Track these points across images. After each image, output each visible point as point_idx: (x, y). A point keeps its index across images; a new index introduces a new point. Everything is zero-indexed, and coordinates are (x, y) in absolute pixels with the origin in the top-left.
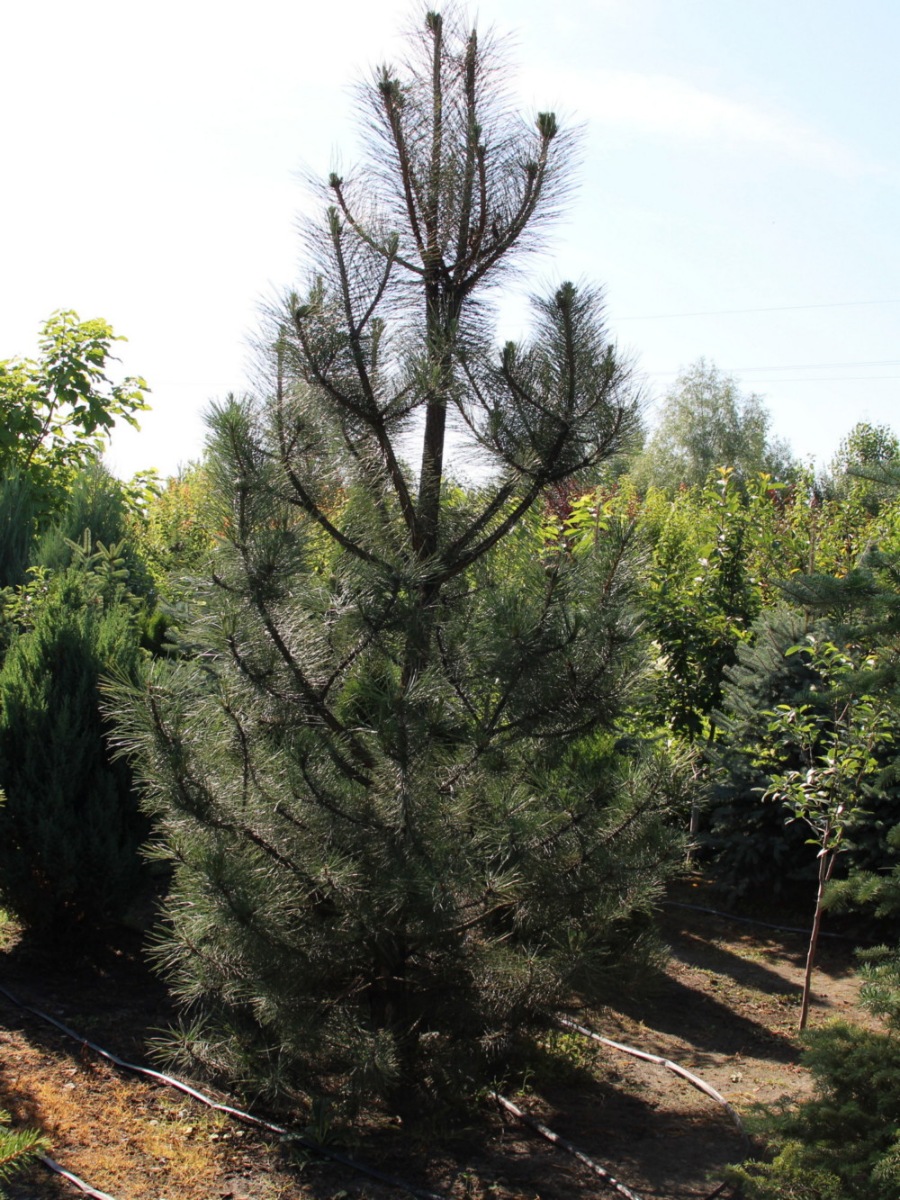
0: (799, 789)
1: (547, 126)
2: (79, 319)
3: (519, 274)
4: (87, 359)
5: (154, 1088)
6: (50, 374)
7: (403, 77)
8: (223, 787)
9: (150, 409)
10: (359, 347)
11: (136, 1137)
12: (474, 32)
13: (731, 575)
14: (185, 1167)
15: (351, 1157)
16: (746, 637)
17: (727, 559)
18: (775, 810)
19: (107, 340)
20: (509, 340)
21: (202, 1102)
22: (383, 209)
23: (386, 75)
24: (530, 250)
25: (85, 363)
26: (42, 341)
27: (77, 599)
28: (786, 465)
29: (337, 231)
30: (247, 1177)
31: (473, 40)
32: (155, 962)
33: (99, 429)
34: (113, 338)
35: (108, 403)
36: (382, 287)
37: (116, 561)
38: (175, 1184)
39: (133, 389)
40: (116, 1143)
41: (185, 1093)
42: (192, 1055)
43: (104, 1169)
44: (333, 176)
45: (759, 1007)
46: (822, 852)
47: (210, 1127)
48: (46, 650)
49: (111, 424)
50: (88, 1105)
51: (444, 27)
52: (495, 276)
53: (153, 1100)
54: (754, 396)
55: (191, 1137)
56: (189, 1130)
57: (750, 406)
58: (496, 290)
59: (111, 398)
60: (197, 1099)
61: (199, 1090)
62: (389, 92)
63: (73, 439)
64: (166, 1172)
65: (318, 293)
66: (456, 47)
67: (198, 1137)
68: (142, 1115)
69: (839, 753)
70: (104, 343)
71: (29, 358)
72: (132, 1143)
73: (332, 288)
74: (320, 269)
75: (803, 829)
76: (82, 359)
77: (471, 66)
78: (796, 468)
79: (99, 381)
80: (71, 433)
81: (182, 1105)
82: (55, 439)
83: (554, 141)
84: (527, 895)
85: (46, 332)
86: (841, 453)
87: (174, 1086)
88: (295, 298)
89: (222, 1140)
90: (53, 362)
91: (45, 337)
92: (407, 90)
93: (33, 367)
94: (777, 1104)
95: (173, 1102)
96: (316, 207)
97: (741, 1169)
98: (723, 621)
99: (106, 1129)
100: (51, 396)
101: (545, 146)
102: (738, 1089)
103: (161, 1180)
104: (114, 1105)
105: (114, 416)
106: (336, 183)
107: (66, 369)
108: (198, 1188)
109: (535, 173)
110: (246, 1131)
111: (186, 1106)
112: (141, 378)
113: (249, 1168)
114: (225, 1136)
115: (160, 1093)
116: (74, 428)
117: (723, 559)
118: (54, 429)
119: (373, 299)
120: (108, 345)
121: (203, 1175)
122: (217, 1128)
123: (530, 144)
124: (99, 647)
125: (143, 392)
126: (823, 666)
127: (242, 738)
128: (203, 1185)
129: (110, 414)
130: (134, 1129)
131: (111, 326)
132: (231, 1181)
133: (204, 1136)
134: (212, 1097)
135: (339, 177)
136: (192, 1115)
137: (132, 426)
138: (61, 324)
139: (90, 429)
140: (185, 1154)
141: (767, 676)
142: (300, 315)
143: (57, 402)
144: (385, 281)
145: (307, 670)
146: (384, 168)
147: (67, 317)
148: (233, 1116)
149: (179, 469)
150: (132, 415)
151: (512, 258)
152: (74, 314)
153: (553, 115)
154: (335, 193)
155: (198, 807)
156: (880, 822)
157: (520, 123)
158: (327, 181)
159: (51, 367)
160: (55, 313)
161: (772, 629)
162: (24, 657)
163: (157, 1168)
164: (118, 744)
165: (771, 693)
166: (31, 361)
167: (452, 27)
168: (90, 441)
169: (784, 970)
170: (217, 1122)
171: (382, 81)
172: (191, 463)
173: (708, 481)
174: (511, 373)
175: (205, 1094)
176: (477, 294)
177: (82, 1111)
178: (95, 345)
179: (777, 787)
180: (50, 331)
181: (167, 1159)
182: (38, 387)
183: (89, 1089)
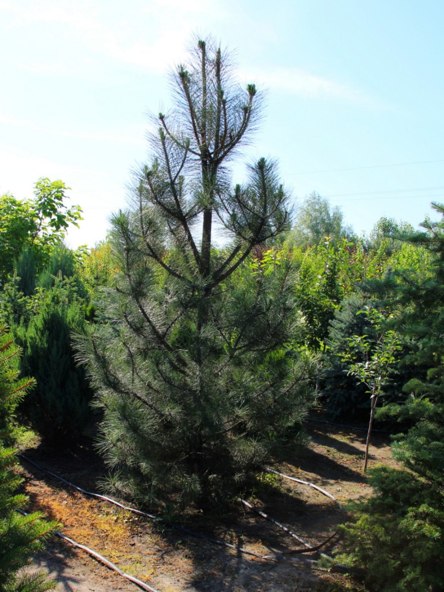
0: (361, 371)
1: (252, 90)
2: (50, 181)
3: (241, 155)
4: (55, 198)
5: (100, 502)
6: (40, 205)
7: (189, 70)
8: (124, 376)
9: (83, 219)
10: (174, 188)
11: (94, 522)
12: (219, 49)
13: (331, 282)
14: (115, 533)
15: (183, 527)
16: (338, 308)
17: (329, 275)
18: (352, 379)
19: (62, 189)
20: (238, 183)
21: (120, 507)
22: (182, 128)
23: (182, 69)
24: (246, 144)
25: (54, 200)
26: (35, 192)
27: (58, 300)
28: (351, 236)
29: (163, 138)
30: (140, 536)
31: (219, 53)
32: (98, 450)
33: (62, 228)
34: (65, 188)
35: (64, 217)
36: (184, 162)
37: (72, 284)
38: (111, 540)
39: (76, 211)
40: (85, 525)
41: (113, 503)
42: (115, 488)
43: (81, 535)
44: (160, 114)
45: (347, 461)
46: (372, 396)
47: (124, 517)
48: (46, 322)
49: (67, 226)
50: (73, 510)
51: (206, 47)
52: (231, 156)
53: (100, 507)
54: (337, 207)
55: (116, 521)
56: (115, 518)
57: (336, 211)
58: (232, 162)
59: (66, 215)
60: (118, 506)
61: (119, 502)
62: (183, 76)
63: (51, 233)
64: (107, 536)
65: (156, 165)
66: (212, 56)
67: (119, 521)
68: (95, 513)
69: (379, 355)
70: (62, 191)
71: (30, 199)
72: (92, 524)
73: (162, 163)
74: (157, 155)
75: (364, 387)
76: (53, 199)
77: (218, 64)
78: (355, 237)
79: (61, 207)
80: (50, 230)
81: (112, 508)
82: (43, 233)
83: (255, 97)
84: (252, 417)
85: (37, 187)
86: (374, 230)
87: (108, 501)
88: (146, 168)
89: (129, 522)
90: (40, 200)
91: (36, 190)
92: (191, 75)
93: (32, 203)
94: (358, 499)
95: (108, 507)
96: (154, 129)
97: (344, 526)
98: (328, 301)
99: (81, 519)
100: (41, 215)
101: (251, 99)
102: (340, 494)
103: (105, 539)
104: (83, 509)
105: (67, 223)
106: (162, 117)
107: (46, 203)
108: (120, 541)
109: (247, 111)
110: (139, 518)
111: (114, 509)
112: (79, 206)
113: (141, 533)
114: (130, 520)
115: (102, 504)
116: (51, 228)
117: (328, 275)
118: (43, 228)
119: (180, 167)
120: (63, 192)
121: (122, 536)
122: (127, 517)
123: (245, 98)
124: (68, 320)
125: (80, 212)
126: (372, 319)
127: (131, 355)
128: (122, 540)
129: (66, 221)
130: (93, 519)
131: (64, 183)
132: (134, 539)
133: (122, 521)
134: (124, 504)
135: (163, 114)
136: (116, 512)
137: (76, 227)
138: (43, 183)
139: (58, 228)
140: (114, 528)
141: (347, 324)
142: (149, 175)
143: (44, 217)
144: (185, 159)
145: (157, 326)
146: (182, 110)
147: (45, 181)
148: (133, 512)
149: (96, 245)
150: (76, 222)
151: (238, 148)
152: (48, 179)
153: (254, 85)
154: (161, 122)
155: (114, 385)
156: (395, 383)
157: (240, 89)
158: (158, 116)
159: (40, 202)
160: (40, 179)
161: (349, 304)
162: (36, 325)
163: (103, 534)
164: (79, 360)
165: (349, 331)
166: (31, 200)
167: (210, 47)
168: (58, 233)
169: (357, 445)
170: (127, 515)
171: (181, 72)
172: (101, 242)
173: (320, 243)
174: (239, 198)
175: (121, 503)
176: (223, 164)
177: (71, 512)
178: (58, 192)
179: (353, 369)
180: (38, 186)
181: (107, 530)
182: (35, 211)
183: (73, 503)
